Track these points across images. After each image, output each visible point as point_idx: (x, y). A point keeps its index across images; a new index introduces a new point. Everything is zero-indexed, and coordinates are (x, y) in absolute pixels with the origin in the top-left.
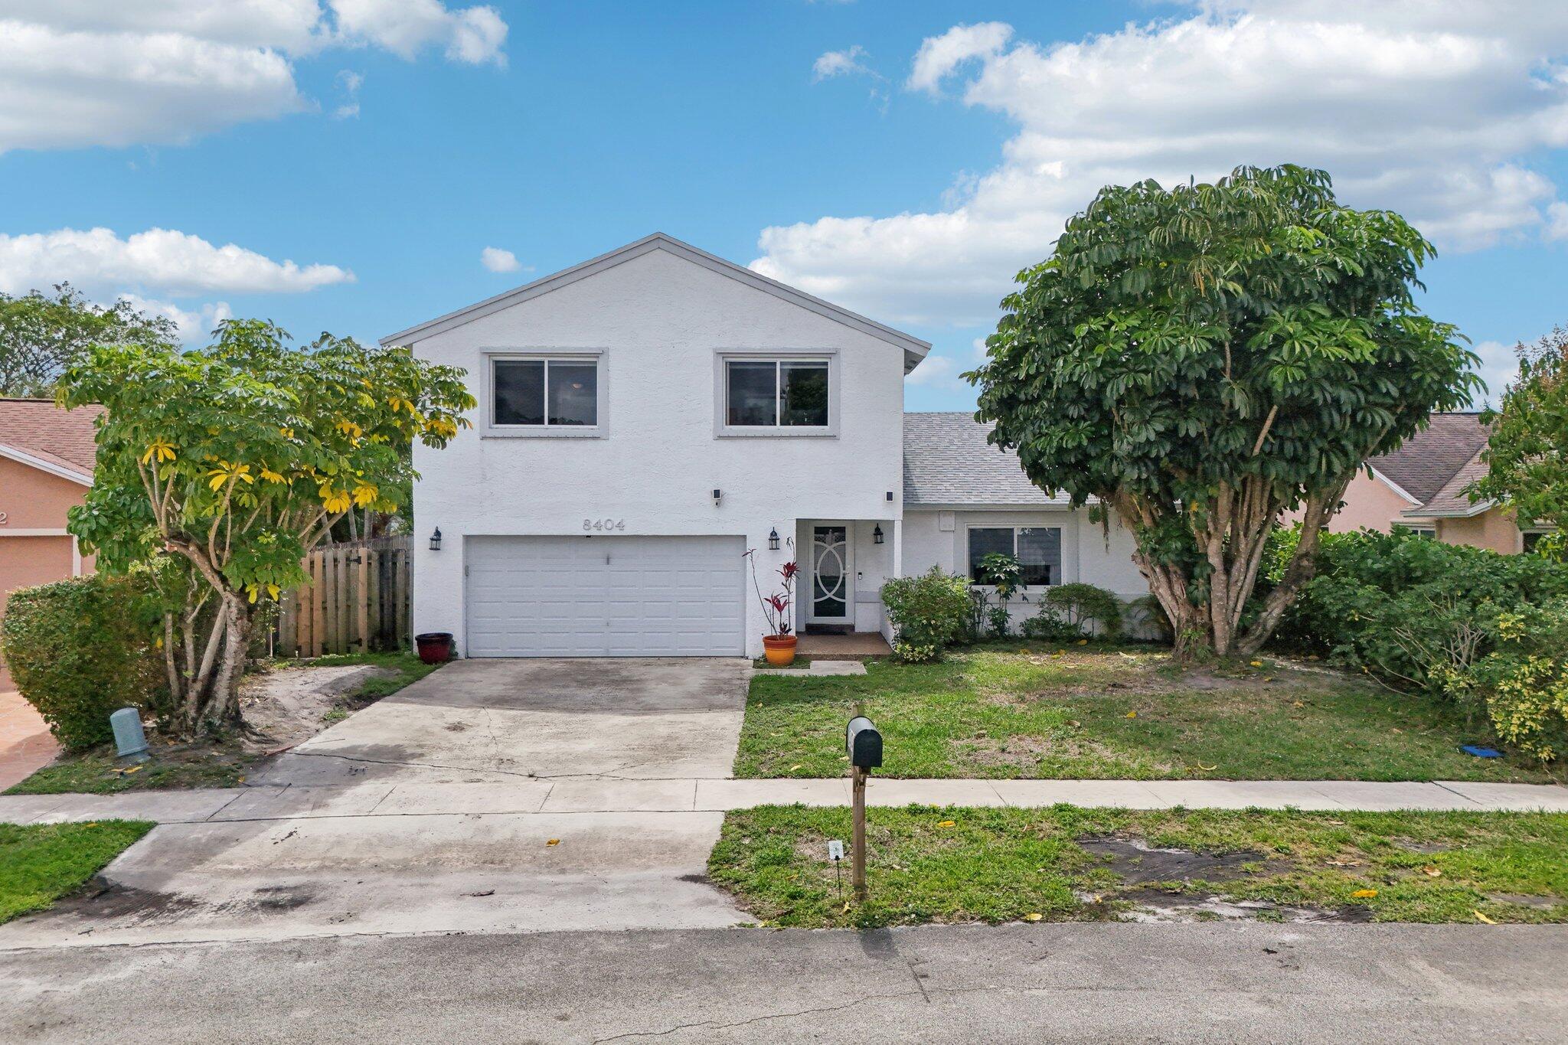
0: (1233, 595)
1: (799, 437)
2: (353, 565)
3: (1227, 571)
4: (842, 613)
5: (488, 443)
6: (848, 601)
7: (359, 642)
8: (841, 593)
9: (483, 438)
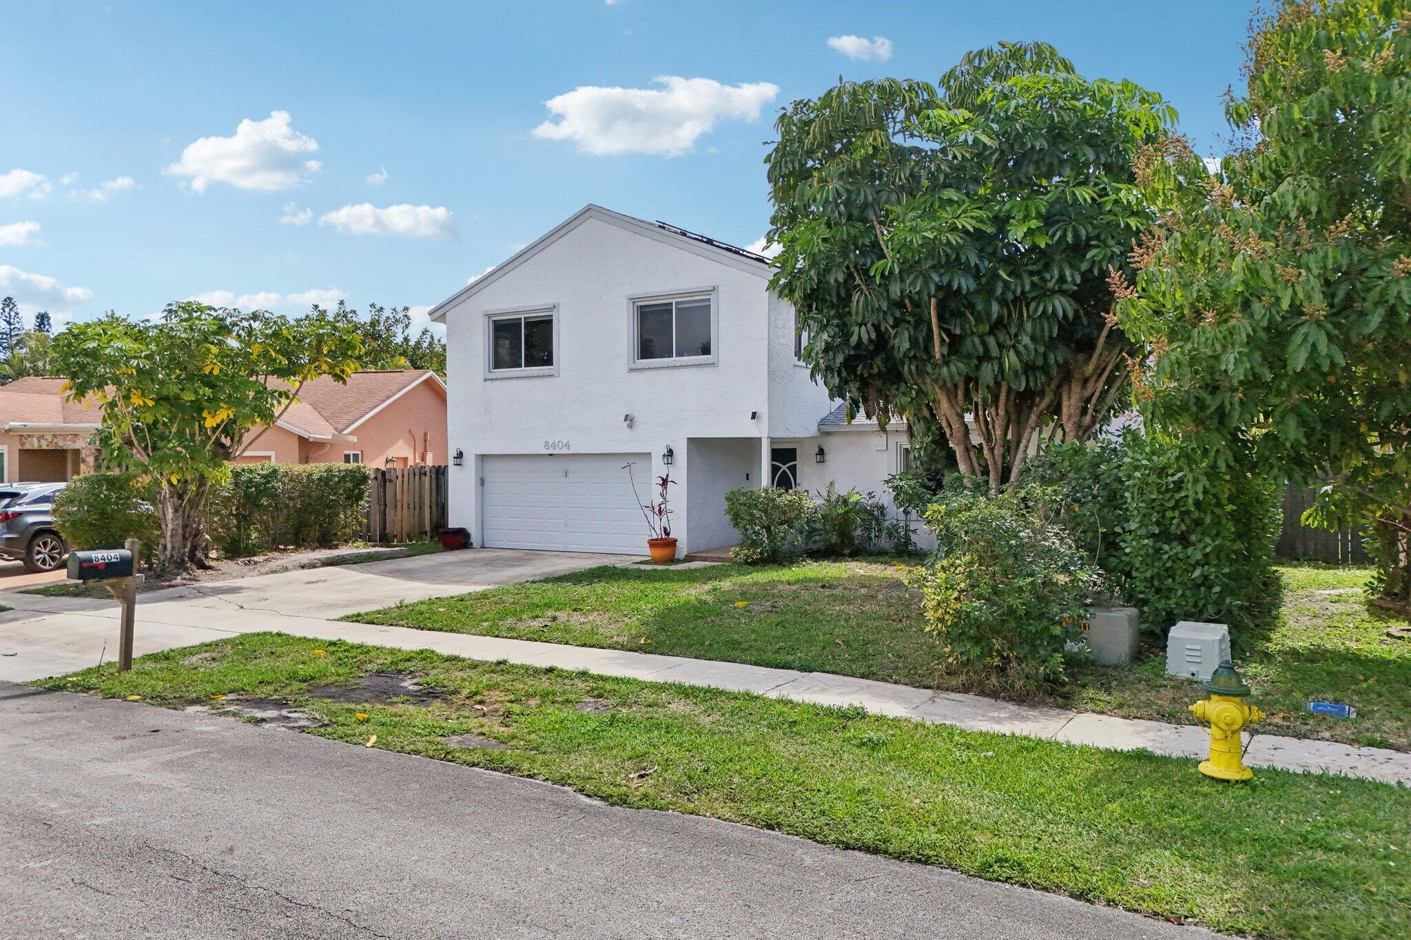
1: (687, 366)
2: (423, 477)
5: (489, 383)
7: (425, 533)
9: (485, 380)
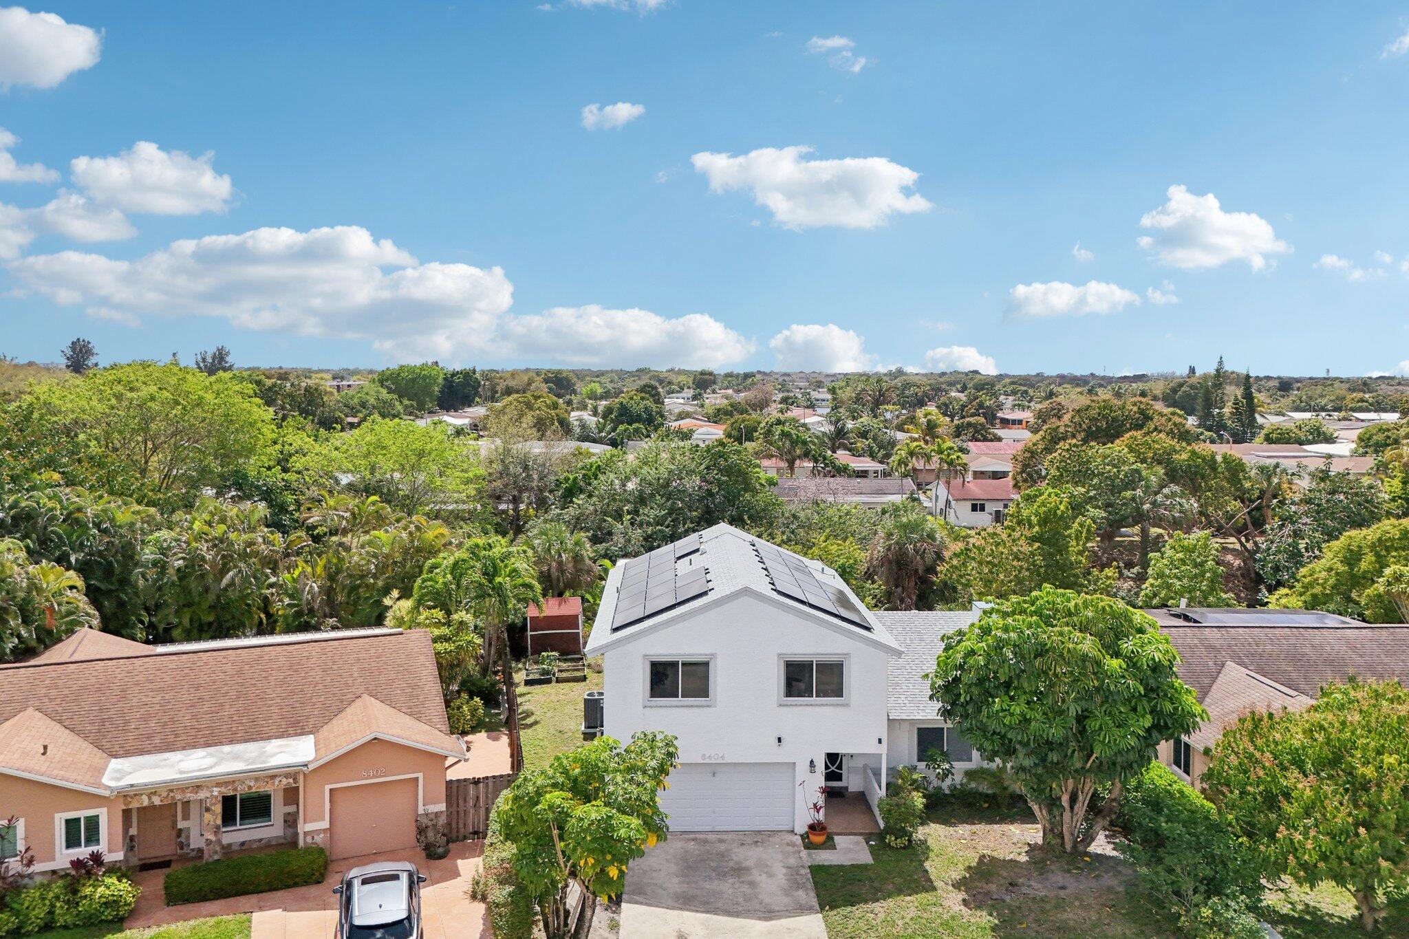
0: (1075, 819)
1: (826, 704)
3: (1072, 808)
4: (840, 779)
5: (648, 710)
6: (844, 772)
8: (840, 767)
9: (645, 707)
